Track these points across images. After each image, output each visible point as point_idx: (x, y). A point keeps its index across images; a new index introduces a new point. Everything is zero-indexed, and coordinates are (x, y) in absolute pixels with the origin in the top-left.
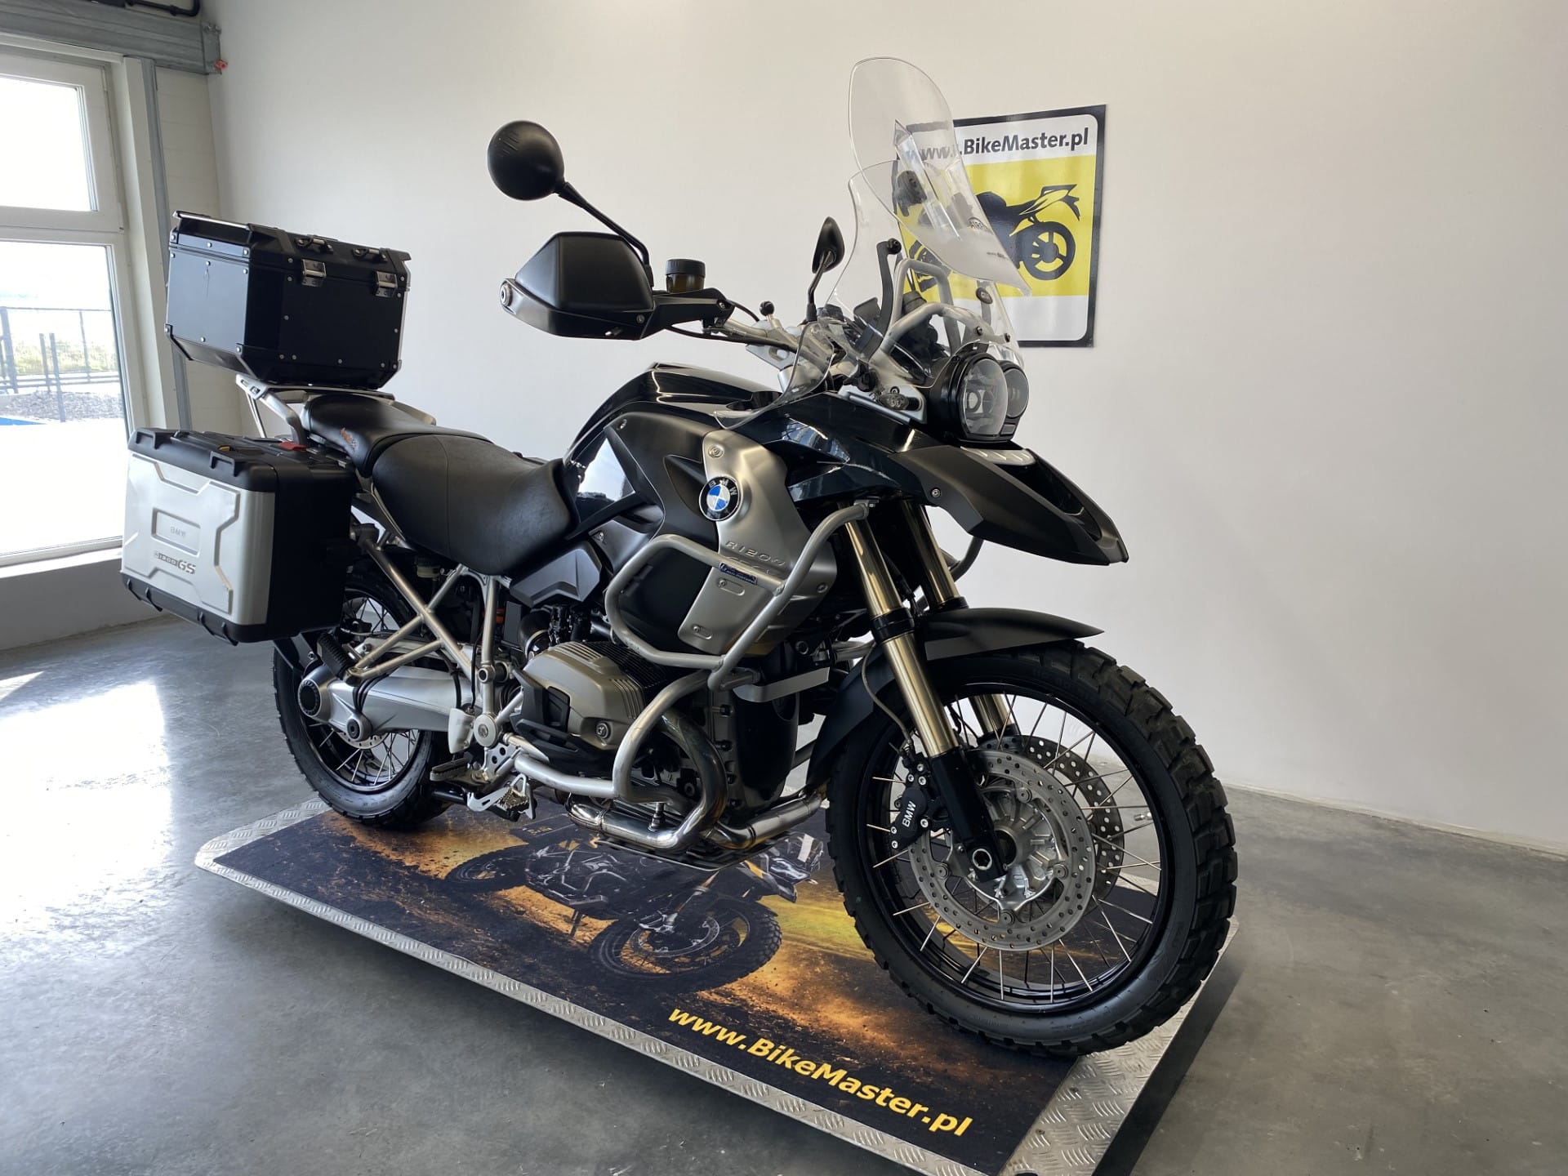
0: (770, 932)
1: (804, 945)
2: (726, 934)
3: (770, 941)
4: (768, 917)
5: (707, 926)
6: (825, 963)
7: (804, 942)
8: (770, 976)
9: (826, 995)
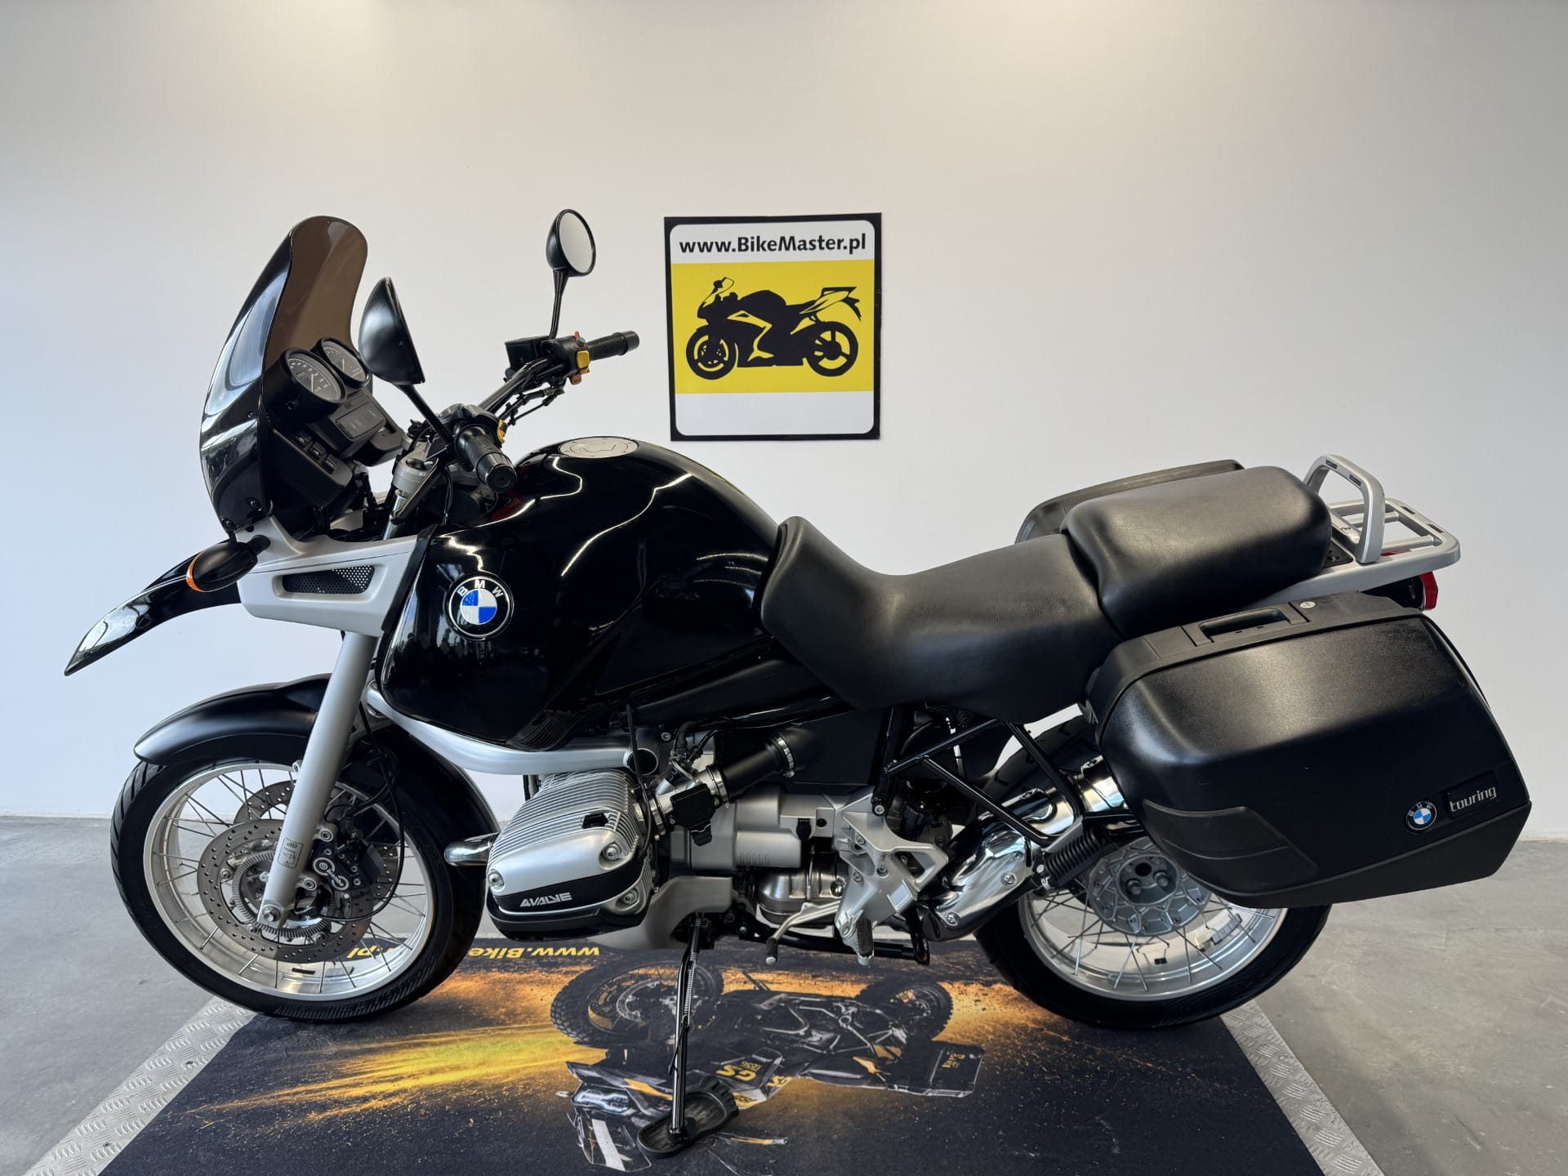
0: (570, 1026)
1: (529, 1024)
2: (610, 1012)
3: (563, 1019)
4: (582, 1039)
5: (634, 1013)
6: (499, 1017)
7: (531, 1027)
8: (542, 994)
9: (485, 994)
